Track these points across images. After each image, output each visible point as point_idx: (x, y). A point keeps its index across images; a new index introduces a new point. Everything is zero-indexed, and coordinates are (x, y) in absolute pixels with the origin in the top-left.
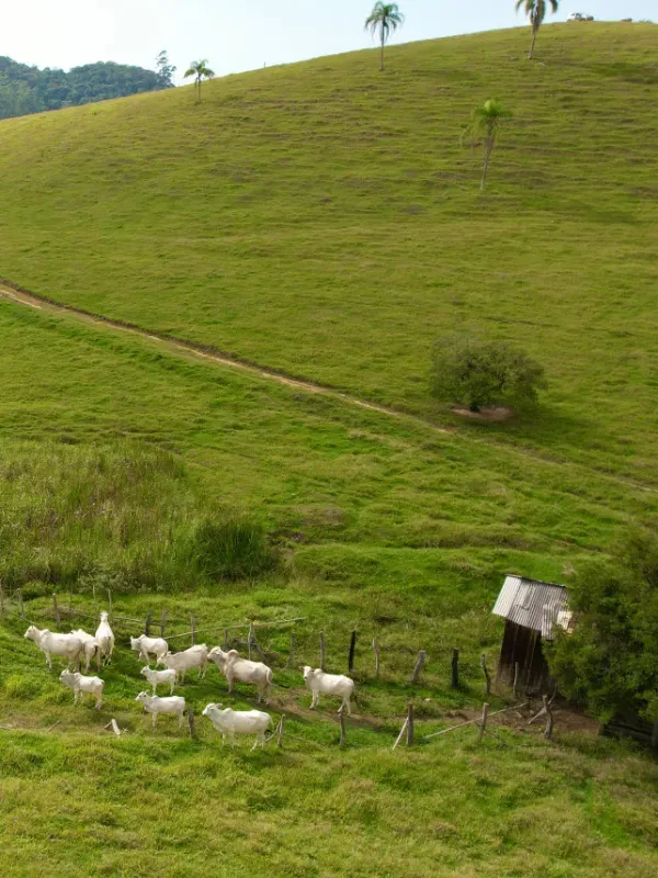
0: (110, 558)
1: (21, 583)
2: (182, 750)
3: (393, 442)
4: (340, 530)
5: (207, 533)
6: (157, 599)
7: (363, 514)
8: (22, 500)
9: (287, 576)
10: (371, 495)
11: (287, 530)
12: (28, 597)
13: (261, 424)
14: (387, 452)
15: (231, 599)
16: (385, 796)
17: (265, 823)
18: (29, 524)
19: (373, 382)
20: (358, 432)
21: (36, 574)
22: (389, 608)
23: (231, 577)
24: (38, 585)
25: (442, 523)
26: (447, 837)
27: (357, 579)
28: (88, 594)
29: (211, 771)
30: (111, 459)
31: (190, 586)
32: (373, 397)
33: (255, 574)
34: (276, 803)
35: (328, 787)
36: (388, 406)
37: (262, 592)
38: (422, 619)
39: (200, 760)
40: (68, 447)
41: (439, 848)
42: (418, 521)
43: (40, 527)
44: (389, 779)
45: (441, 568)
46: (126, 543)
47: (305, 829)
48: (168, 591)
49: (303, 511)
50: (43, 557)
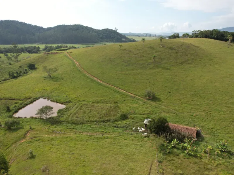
0: (113, 118)
1: (104, 121)
2: (119, 136)
3: (140, 102)
4: (134, 113)
5: (121, 115)
6: (117, 122)
7: (136, 111)
8: (104, 112)
9: (129, 119)
10: (137, 109)
11: (129, 114)
12: (105, 123)
13: (127, 100)
14: (140, 103)
15: (124, 122)
16: (134, 138)
17: (125, 141)
18: (105, 115)
19: (139, 94)
20: (137, 101)
21: (106, 121)
22: (137, 121)
23: (123, 119)
24: (106, 122)
25: (143, 112)
26: (138, 141)
27: (135, 119)
28: (111, 122)
29: (121, 138)
30: (112, 106)
31: (120, 120)
32: (139, 96)
33: (126, 119)
34: (126, 140)
35: (130, 138)
36: (140, 97)
37: (126, 121)
38: (140, 123)
39: (120, 137)
40: (107, 104)
41: (137, 142)
42: (141, 112)
43: (106, 115)
44: (135, 137)
45: (142, 117)
46: (114, 116)
47: (128, 141)
48: (118, 121)
49: (130, 111)
50: (106, 119)
